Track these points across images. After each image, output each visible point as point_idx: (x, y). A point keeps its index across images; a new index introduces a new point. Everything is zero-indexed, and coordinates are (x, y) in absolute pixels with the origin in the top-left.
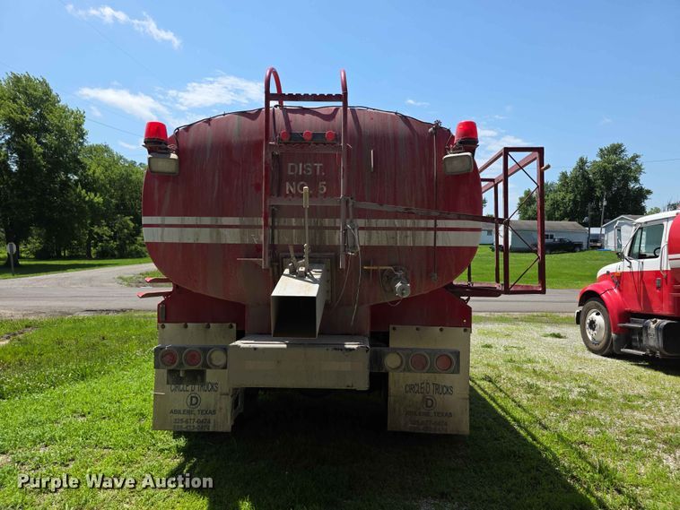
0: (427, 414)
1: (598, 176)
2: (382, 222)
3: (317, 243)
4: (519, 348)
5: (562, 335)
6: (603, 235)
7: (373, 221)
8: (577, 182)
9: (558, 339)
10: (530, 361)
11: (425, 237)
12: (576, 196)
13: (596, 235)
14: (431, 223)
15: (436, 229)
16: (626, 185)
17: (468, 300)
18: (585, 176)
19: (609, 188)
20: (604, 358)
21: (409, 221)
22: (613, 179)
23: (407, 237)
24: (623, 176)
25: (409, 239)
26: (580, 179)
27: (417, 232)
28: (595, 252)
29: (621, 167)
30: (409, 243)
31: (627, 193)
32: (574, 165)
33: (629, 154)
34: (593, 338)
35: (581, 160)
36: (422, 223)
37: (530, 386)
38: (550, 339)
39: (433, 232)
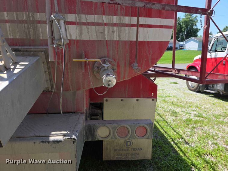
0: (127, 150)
1: (183, 24)
2: (91, 18)
3: (32, 37)
4: (163, 90)
5: (177, 83)
6: (184, 45)
7: (83, 16)
9: (176, 85)
10: (168, 96)
11: (129, 32)
13: (182, 45)
14: (134, 20)
15: (138, 26)
16: (192, 27)
17: (155, 80)
18: (179, 24)
19: (187, 28)
20: (196, 93)
21: (115, 17)
22: (188, 24)
23: (113, 32)
24: (192, 24)
25: (115, 34)
27: (123, 28)
28: (182, 50)
29: (191, 20)
30: (116, 38)
31: (193, 30)
34: (191, 85)
36: (127, 20)
37: (173, 112)
38: (173, 85)
39: (135, 28)
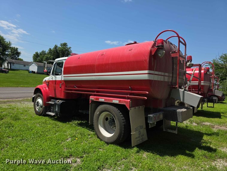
1: (61, 52)
8: (54, 52)
12: (54, 57)
18: (56, 51)
22: (64, 53)
26: (55, 51)
29: (67, 50)
32: (54, 47)
33: (69, 47)
35: (56, 45)
